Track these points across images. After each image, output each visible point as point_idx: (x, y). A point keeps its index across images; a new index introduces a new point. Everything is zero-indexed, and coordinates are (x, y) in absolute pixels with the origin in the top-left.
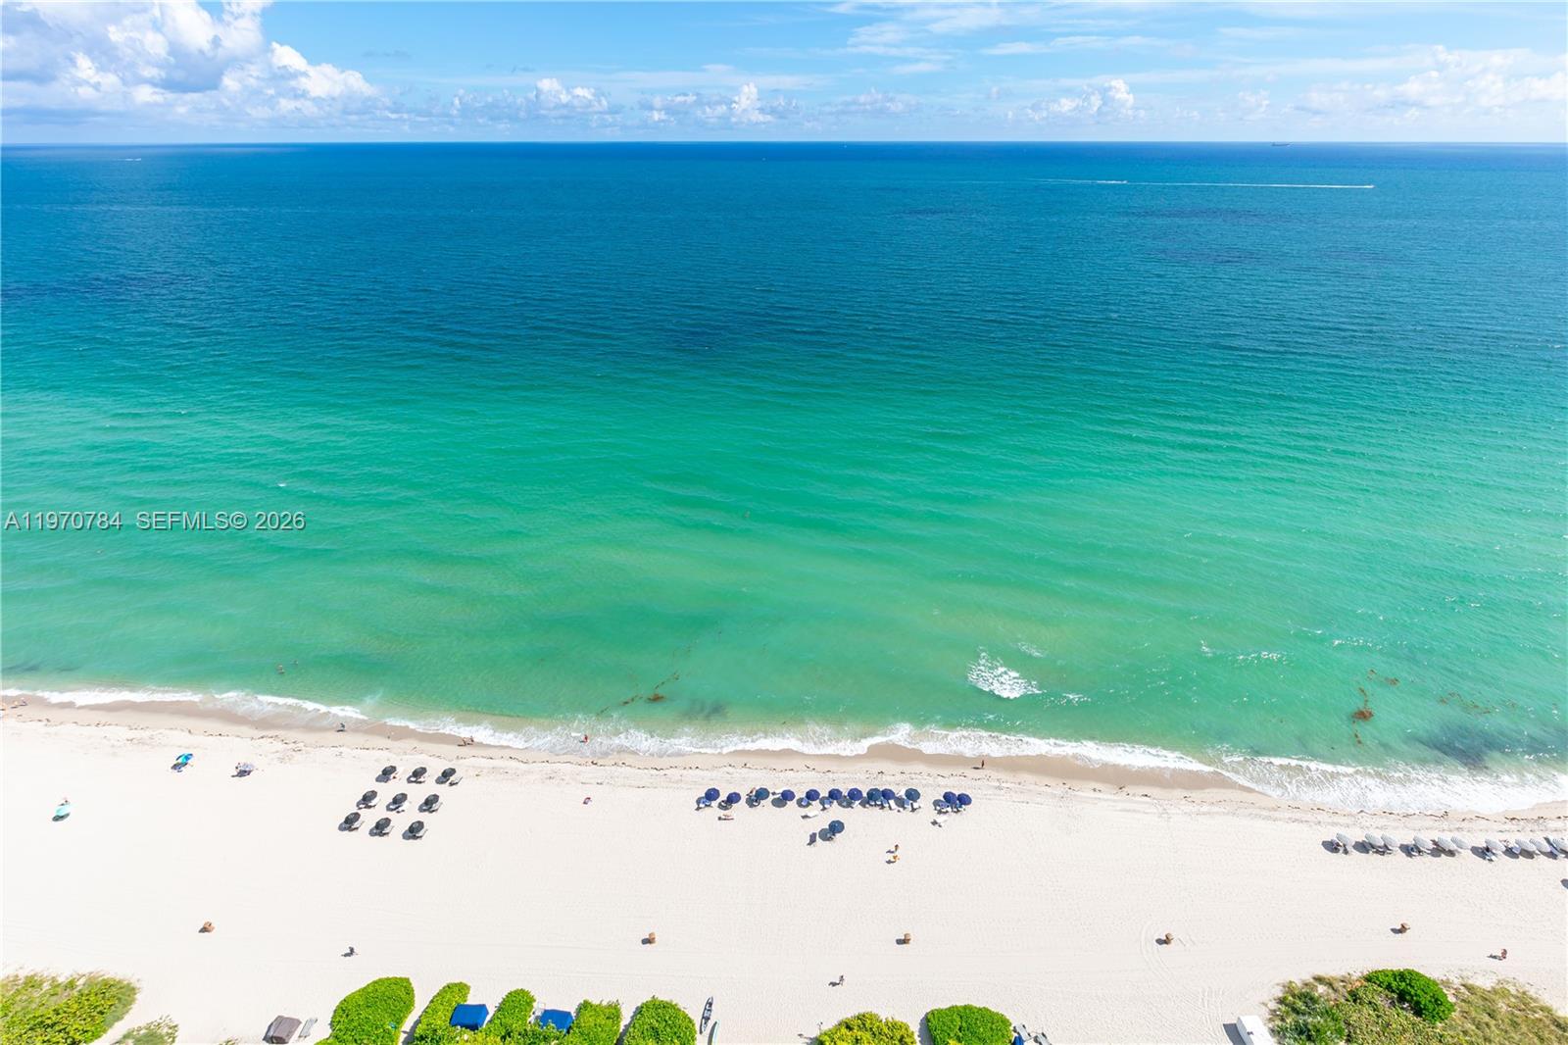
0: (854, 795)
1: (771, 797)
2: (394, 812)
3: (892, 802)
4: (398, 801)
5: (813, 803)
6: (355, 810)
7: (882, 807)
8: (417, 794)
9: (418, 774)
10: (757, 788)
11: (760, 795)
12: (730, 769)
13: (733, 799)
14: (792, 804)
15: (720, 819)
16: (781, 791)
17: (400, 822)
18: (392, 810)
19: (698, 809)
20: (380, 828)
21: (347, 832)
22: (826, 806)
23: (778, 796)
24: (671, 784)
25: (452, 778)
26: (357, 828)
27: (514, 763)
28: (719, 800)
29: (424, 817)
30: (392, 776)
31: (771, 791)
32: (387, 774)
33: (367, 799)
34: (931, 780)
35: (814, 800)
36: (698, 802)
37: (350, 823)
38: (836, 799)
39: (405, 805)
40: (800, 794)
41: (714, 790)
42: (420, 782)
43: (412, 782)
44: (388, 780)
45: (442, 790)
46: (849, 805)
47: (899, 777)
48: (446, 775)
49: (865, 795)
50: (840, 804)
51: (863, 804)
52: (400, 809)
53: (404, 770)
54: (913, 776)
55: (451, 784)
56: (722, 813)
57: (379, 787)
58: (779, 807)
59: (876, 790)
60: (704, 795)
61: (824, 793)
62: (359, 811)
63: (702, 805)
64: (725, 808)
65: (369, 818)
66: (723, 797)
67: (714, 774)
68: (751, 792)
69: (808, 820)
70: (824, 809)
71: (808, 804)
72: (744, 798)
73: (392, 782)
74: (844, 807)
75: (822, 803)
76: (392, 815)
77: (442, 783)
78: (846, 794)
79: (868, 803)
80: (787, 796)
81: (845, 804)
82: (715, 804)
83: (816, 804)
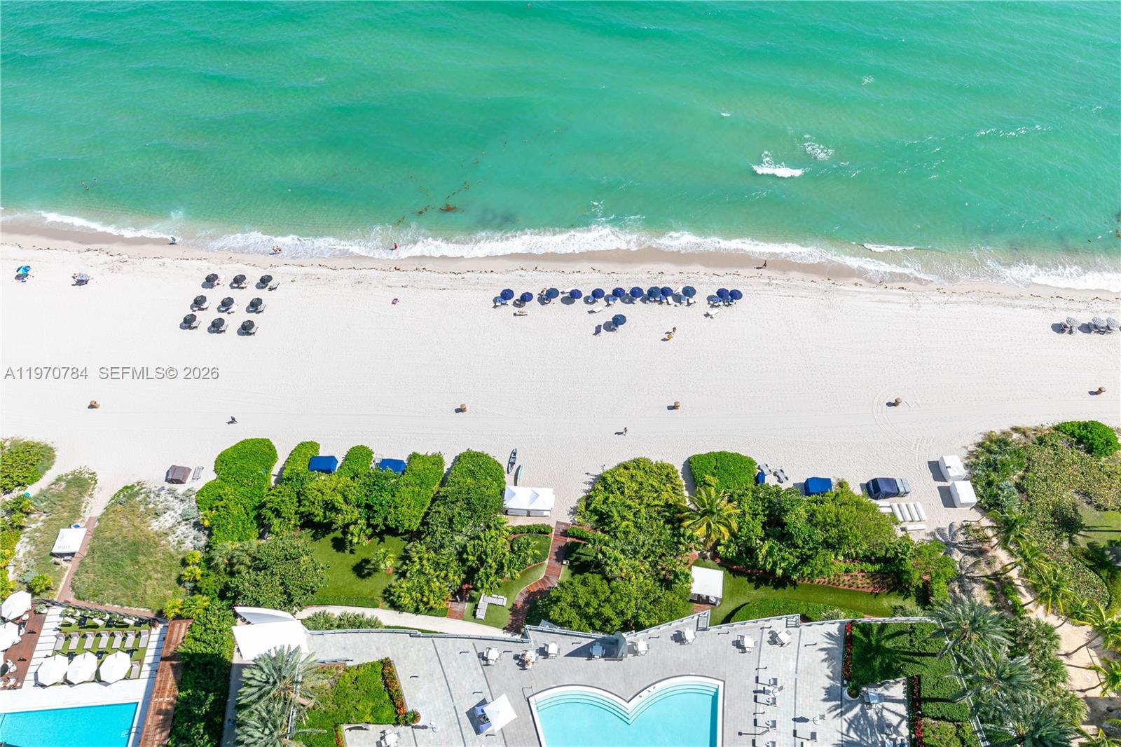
0: (636, 292)
1: (561, 296)
2: (225, 313)
3: (670, 298)
4: (226, 304)
5: (599, 300)
6: (191, 312)
7: (661, 302)
8: (242, 298)
9: (238, 281)
10: (548, 288)
11: (550, 294)
12: (523, 273)
13: (526, 298)
14: (579, 302)
15: (515, 315)
16: (569, 290)
17: (234, 320)
18: (223, 311)
19: (495, 307)
20: (217, 326)
21: (188, 330)
22: (610, 302)
23: (566, 295)
24: (469, 286)
25: (270, 284)
26: (196, 327)
27: (324, 270)
28: (513, 299)
29: (252, 317)
30: (216, 283)
31: (560, 291)
32: (211, 281)
33: (199, 302)
34: (707, 279)
35: (599, 298)
36: (495, 300)
37: (188, 323)
38: (620, 296)
39: (234, 308)
40: (586, 292)
41: (508, 290)
42: (243, 288)
43: (235, 288)
44: (212, 286)
45: (263, 294)
46: (631, 302)
47: (678, 276)
48: (264, 282)
49: (645, 292)
50: (623, 301)
51: (643, 301)
52: (230, 311)
53: (226, 277)
54: (691, 275)
55: (271, 289)
56: (517, 310)
57: (206, 292)
58: (568, 304)
59: (656, 288)
60: (500, 295)
61: (608, 292)
62: (194, 313)
63: (498, 304)
64: (519, 306)
65: (205, 318)
66: (517, 296)
67: (508, 277)
68: (542, 292)
69: (594, 314)
70: (608, 305)
71: (594, 302)
72: (536, 297)
73: (216, 288)
74: (626, 303)
75: (607, 300)
76: (224, 316)
77: (262, 288)
78: (629, 292)
79: (648, 299)
80: (575, 295)
81: (627, 300)
82: (510, 302)
83: (601, 301)
